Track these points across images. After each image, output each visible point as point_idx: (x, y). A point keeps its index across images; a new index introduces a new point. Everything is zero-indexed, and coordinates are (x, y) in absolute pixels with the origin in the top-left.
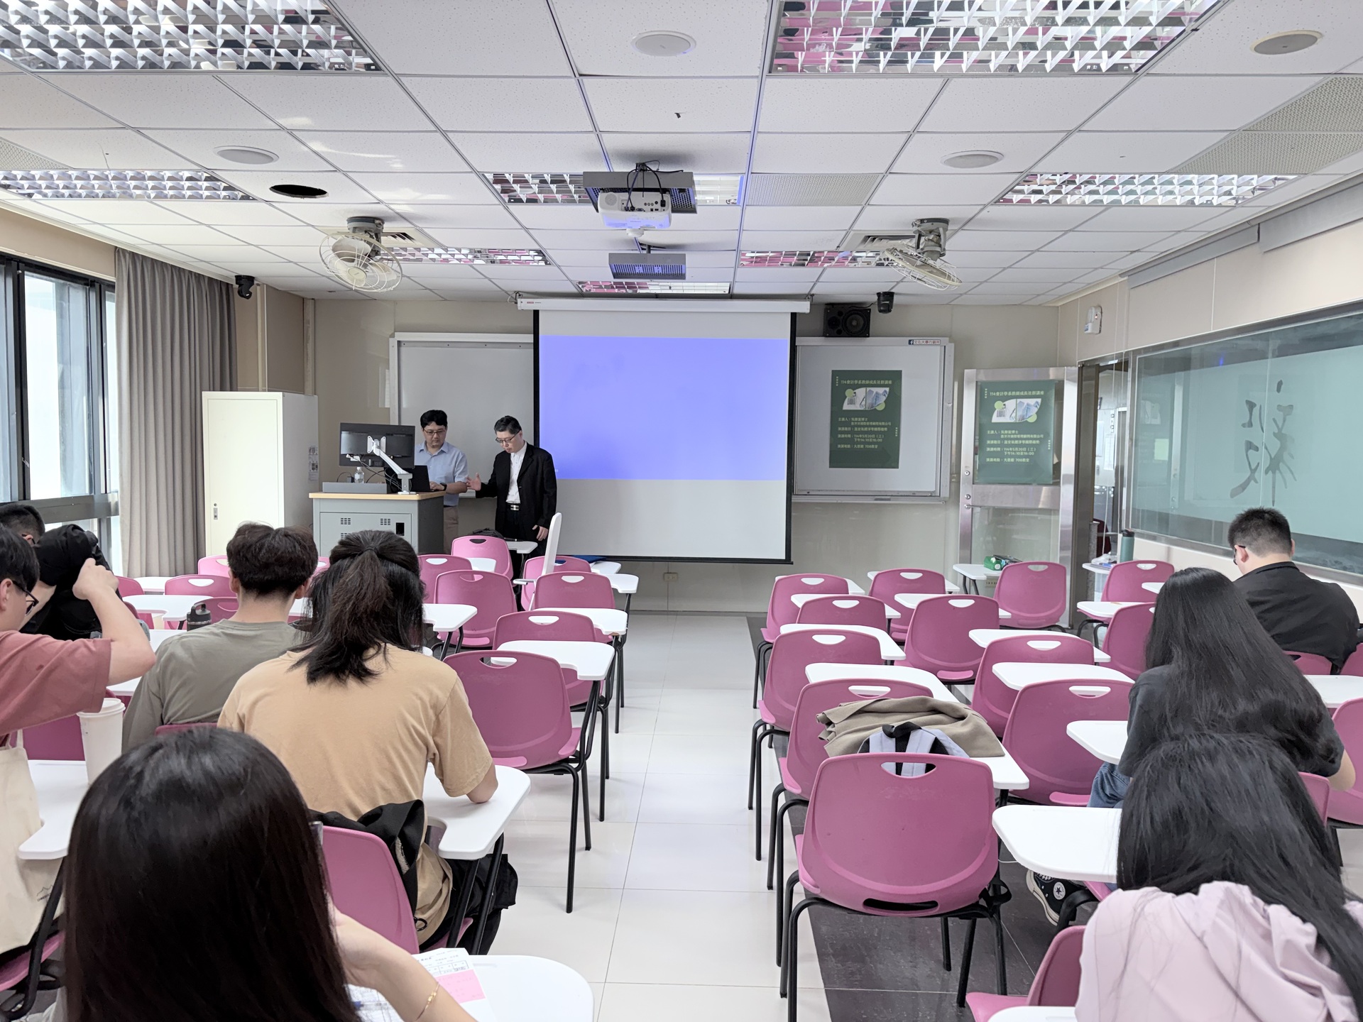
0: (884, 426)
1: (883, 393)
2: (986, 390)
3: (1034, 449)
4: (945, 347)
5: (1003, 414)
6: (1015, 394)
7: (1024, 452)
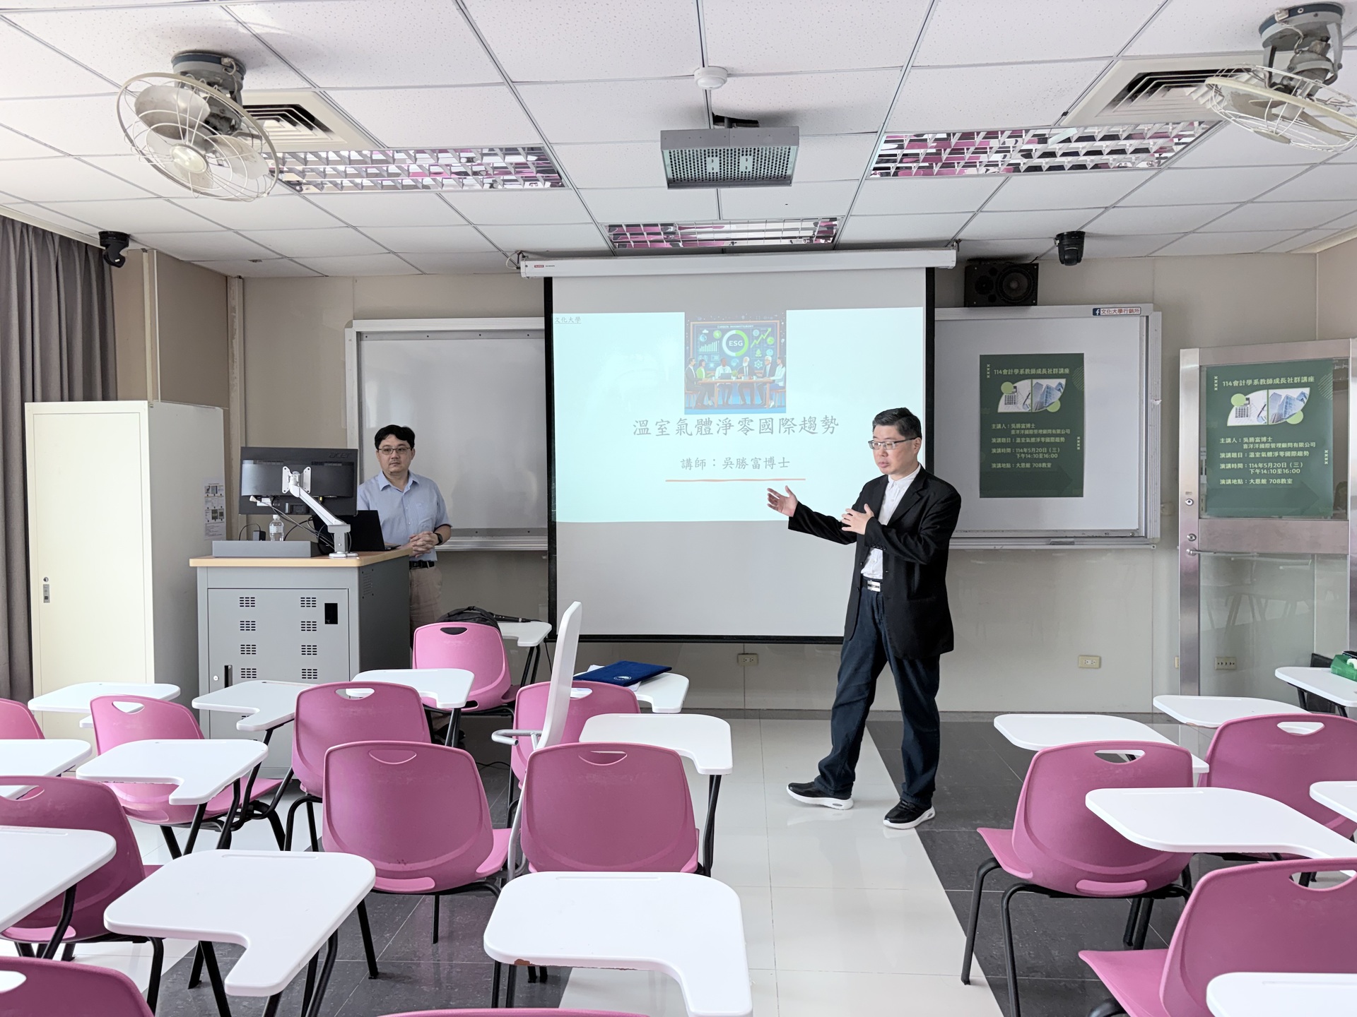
0: (1060, 436)
1: (1057, 387)
2: (1216, 378)
3: (1300, 465)
4: (1147, 317)
5: (1246, 414)
6: (1264, 382)
7: (1284, 470)
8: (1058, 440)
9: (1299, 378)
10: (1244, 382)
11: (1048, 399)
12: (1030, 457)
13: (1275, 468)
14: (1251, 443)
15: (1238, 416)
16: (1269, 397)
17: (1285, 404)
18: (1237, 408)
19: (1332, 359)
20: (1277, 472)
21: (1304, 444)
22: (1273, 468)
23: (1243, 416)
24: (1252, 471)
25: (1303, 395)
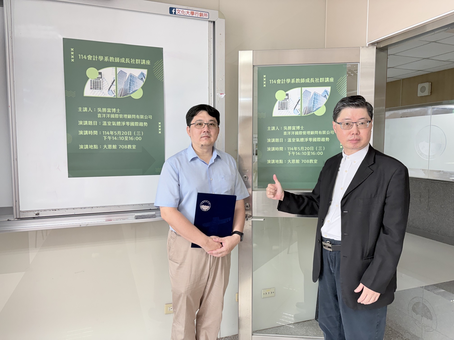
1: (139, 76)
2: (265, 76)
3: (323, 148)
4: (214, 22)
5: (286, 107)
6: (299, 81)
7: (312, 152)
8: (141, 124)
9: (323, 79)
10: (285, 81)
11: (132, 87)
12: (116, 139)
13: (305, 151)
14: (289, 131)
15: (280, 108)
16: (302, 93)
17: (313, 99)
18: (280, 102)
19: (347, 64)
20: (307, 154)
21: (326, 132)
22: (304, 151)
23: (284, 108)
24: (289, 153)
25: (326, 92)
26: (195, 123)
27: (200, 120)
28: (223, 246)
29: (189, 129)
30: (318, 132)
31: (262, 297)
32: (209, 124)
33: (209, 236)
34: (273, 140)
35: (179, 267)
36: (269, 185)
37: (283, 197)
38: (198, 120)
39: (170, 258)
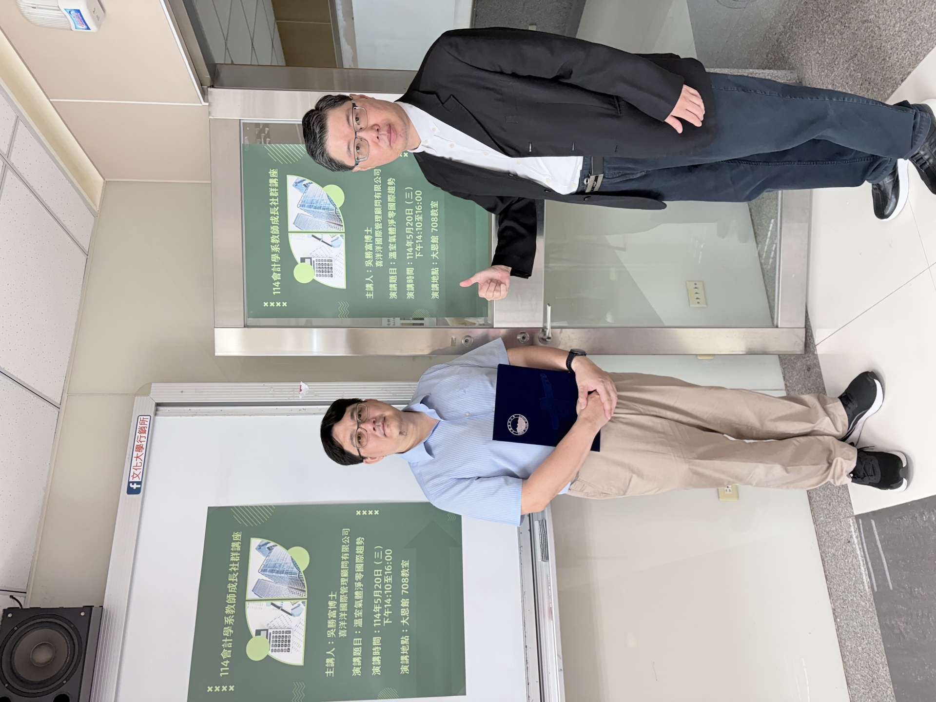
1: (264, 554)
2: (266, 304)
3: (409, 191)
4: (158, 405)
5: (327, 263)
6: (276, 237)
7: (417, 212)
8: (360, 550)
9: (271, 190)
10: (275, 265)
11: (286, 569)
12: (390, 600)
13: (414, 224)
14: (374, 255)
15: (330, 274)
16: (300, 230)
17: (312, 209)
18: (317, 274)
19: (242, 143)
20: (419, 222)
21: (376, 184)
22: (414, 227)
23: (330, 267)
24: (418, 255)
25: (298, 184)
26: (357, 447)
27: (352, 439)
28: (594, 391)
29: (369, 460)
30: (377, 199)
31: (706, 306)
32: (358, 419)
33: (576, 416)
34: (393, 287)
35: (639, 474)
36: (482, 294)
37: (503, 267)
38: (351, 442)
39: (622, 493)
